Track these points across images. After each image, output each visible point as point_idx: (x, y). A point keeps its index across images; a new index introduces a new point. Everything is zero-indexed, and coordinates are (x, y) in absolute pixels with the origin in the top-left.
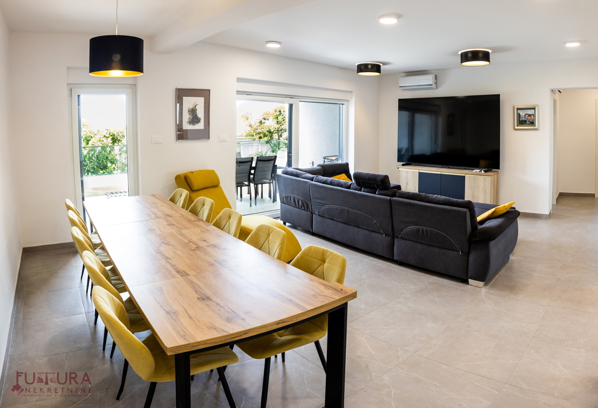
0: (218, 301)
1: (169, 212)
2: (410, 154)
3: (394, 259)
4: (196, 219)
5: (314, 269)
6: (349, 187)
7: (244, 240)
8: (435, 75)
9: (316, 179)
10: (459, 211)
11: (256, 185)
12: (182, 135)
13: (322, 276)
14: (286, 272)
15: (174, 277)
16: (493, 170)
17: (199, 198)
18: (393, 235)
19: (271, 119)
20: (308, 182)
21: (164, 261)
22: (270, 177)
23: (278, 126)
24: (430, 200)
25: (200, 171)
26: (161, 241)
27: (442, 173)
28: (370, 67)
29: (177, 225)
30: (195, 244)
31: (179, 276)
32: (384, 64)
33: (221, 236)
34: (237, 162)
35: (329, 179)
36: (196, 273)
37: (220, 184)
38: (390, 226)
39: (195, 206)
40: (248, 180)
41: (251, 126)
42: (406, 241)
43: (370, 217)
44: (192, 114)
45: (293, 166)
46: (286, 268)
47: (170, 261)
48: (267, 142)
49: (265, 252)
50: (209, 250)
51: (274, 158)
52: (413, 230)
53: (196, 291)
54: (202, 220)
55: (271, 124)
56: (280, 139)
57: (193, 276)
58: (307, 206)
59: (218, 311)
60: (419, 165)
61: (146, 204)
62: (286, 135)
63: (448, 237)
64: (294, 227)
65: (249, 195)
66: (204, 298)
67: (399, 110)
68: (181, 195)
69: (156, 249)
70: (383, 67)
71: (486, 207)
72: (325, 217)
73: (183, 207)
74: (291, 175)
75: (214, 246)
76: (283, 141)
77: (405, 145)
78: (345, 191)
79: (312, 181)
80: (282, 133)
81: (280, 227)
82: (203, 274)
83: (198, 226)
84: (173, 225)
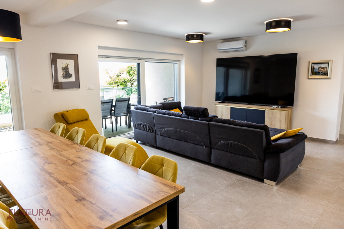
0: (91, 200)
1: (50, 139)
2: (225, 96)
3: (212, 163)
4: (72, 143)
5: (157, 171)
6: (180, 116)
7: (108, 155)
8: (245, 41)
9: (158, 112)
10: (258, 132)
11: (116, 117)
12: (58, 85)
13: (162, 176)
14: (137, 174)
15: (56, 186)
16: (288, 107)
17: (74, 129)
18: (211, 147)
19: (125, 73)
20: (152, 114)
21: (47, 176)
22: (126, 112)
23: (130, 78)
24: (237, 124)
25: (73, 110)
26: (45, 161)
27: (248, 108)
28: (195, 36)
29: (57, 149)
30: (72, 161)
31: (61, 186)
32: (206, 34)
33: (91, 153)
34: (101, 103)
35: (167, 111)
36: (73, 182)
37: (89, 118)
38: (209, 141)
39: (71, 134)
40: (110, 114)
41: (111, 78)
42: (220, 151)
43: (195, 135)
44: (65, 71)
45: (142, 104)
46: (137, 171)
47: (53, 175)
48: (123, 89)
49: (123, 162)
50: (83, 164)
51: (128, 99)
52: (224, 143)
53: (74, 195)
54: (77, 144)
55: (125, 76)
56: (132, 86)
57: (72, 184)
58: (152, 129)
59: (91, 208)
60: (231, 103)
61: (30, 136)
62: (136, 83)
63: (249, 148)
64: (144, 143)
65: (111, 124)
66: (80, 199)
67: (217, 66)
68: (60, 128)
69: (41, 167)
70: (205, 36)
71: (279, 131)
72: (164, 136)
73: (61, 135)
74: (140, 110)
75: (87, 161)
76: (135, 87)
77: (221, 90)
78: (178, 118)
79: (155, 113)
80: (134, 82)
81: (134, 144)
82: (79, 181)
83: (74, 148)
84: (54, 149)
